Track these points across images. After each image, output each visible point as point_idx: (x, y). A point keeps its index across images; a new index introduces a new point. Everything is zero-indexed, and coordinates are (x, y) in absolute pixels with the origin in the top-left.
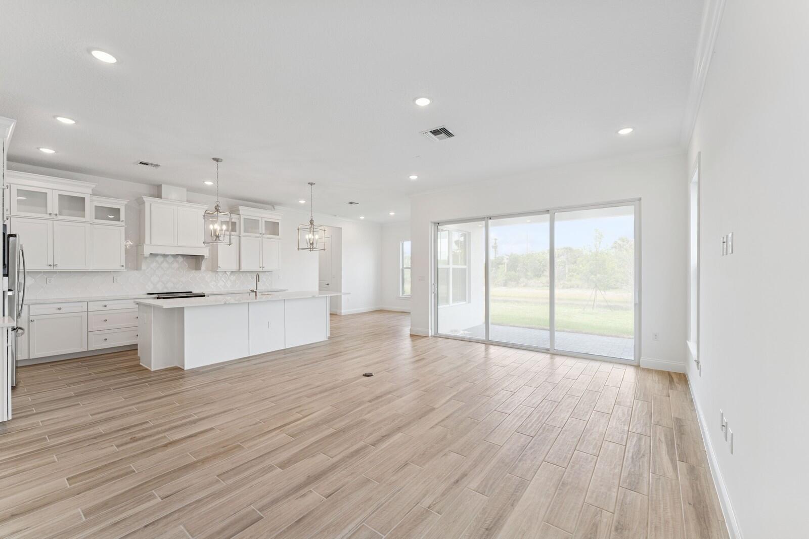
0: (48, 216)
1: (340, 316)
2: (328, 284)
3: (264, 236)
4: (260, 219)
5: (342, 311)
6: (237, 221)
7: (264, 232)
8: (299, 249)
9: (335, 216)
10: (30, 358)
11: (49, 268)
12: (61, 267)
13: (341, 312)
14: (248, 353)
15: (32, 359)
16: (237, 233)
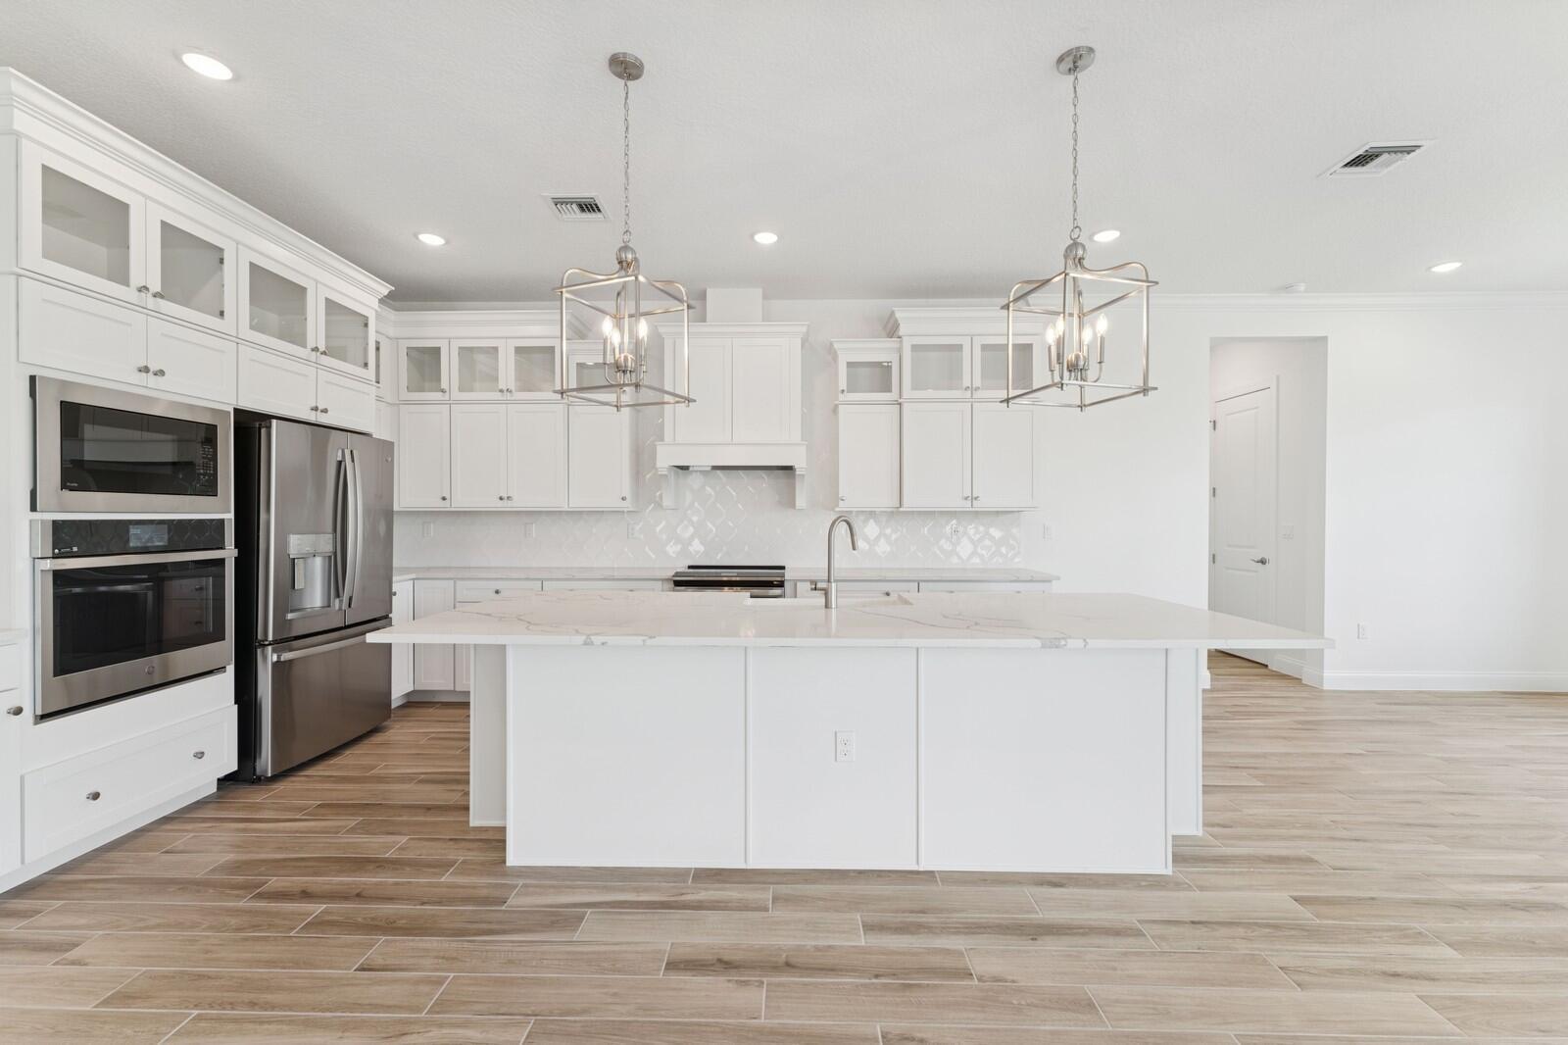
0: (497, 396)
1: (1316, 692)
2: (1263, 562)
3: (978, 395)
4: (966, 342)
5: (1327, 674)
6: (894, 358)
7: (977, 382)
8: (1081, 407)
9: (1287, 288)
10: (457, 689)
11: (500, 503)
12: (520, 502)
13: (1322, 678)
14: (743, 860)
15: (460, 692)
16: (893, 396)
